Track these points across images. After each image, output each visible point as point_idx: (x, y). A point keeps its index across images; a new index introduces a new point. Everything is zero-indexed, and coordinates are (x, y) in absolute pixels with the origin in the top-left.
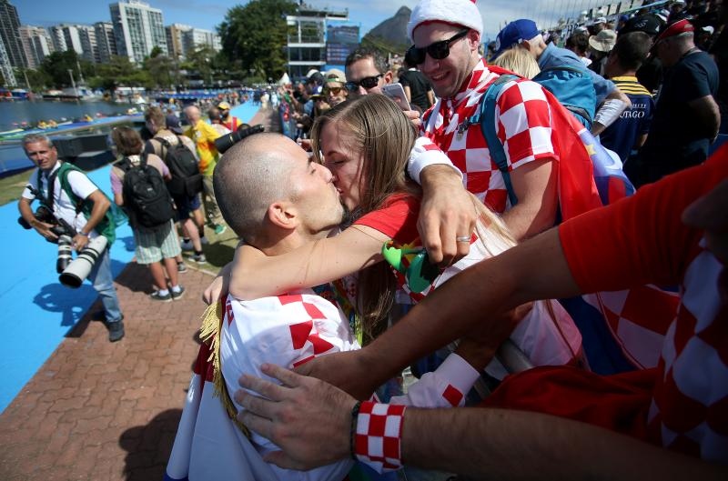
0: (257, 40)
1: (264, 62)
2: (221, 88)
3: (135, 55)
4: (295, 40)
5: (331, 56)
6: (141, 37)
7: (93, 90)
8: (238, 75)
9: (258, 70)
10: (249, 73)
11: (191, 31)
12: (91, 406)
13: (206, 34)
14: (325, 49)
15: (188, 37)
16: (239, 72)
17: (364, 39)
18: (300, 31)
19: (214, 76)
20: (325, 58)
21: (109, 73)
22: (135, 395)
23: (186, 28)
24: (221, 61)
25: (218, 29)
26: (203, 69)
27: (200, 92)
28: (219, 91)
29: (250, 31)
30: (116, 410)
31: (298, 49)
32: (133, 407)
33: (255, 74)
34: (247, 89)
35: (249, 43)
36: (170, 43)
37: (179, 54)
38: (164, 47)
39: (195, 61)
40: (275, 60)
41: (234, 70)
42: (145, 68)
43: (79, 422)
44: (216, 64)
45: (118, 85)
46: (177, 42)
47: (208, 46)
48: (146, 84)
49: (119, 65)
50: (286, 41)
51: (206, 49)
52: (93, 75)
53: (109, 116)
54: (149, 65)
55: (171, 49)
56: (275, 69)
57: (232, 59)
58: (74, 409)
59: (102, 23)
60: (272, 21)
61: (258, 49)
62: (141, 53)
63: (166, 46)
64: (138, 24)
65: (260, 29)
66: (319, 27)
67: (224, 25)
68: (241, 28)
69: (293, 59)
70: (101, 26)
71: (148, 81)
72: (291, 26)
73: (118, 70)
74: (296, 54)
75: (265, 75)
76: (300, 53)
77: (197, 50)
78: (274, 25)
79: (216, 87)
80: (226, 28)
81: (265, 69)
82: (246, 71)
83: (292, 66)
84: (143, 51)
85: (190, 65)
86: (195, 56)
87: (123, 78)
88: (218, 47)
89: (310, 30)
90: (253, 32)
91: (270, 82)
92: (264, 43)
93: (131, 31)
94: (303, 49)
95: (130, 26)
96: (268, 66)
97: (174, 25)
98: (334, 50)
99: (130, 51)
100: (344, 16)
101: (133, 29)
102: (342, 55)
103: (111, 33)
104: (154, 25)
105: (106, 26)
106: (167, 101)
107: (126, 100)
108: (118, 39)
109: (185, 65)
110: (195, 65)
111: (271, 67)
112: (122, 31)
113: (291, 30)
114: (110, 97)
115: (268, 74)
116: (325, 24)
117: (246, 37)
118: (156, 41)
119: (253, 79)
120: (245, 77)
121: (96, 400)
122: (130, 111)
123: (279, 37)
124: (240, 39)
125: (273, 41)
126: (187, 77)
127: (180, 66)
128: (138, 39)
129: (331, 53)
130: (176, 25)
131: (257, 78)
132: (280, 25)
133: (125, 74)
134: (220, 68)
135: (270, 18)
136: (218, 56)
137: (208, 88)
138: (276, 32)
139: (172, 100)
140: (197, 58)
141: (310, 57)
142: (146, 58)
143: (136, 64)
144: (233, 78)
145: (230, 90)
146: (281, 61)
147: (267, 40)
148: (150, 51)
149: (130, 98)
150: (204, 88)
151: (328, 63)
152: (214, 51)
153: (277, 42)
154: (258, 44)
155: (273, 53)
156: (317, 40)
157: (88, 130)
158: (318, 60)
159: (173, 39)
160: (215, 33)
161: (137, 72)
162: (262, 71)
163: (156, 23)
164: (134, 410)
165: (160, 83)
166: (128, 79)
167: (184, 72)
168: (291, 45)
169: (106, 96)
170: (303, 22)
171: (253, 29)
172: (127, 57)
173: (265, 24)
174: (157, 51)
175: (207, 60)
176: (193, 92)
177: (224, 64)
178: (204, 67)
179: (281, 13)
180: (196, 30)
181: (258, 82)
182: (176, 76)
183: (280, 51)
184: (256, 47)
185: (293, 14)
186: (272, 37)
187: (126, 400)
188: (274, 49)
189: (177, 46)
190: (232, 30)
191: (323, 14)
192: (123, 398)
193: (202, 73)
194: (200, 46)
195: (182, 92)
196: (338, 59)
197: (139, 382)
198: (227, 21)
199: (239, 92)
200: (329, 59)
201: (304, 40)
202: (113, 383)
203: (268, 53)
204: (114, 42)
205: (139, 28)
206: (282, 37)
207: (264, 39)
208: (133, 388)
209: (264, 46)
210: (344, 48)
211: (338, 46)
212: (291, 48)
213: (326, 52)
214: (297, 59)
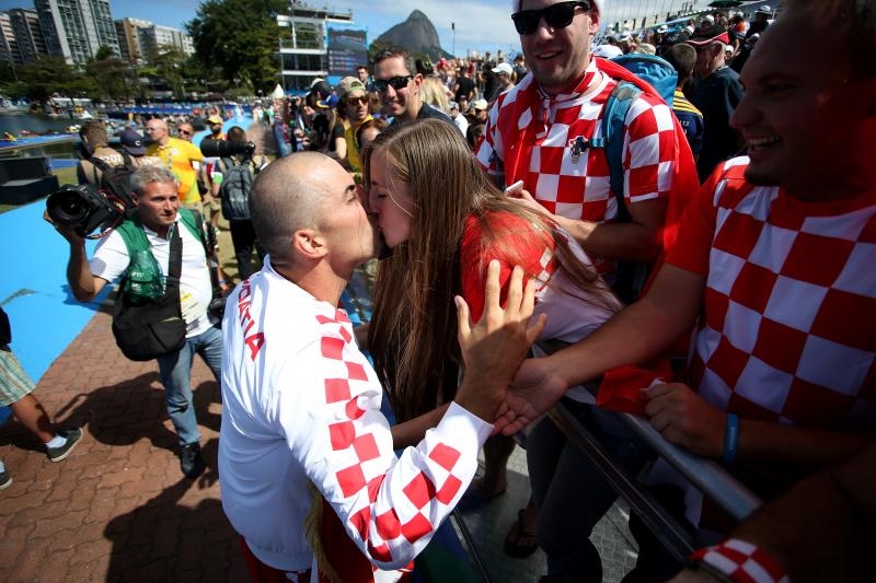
0: (240, 43)
1: (251, 71)
2: (197, 102)
3: (73, 55)
4: (290, 45)
5: (334, 65)
6: (80, 33)
7: (14, 101)
8: (219, 85)
9: (244, 81)
10: (232, 83)
11: (152, 28)
12: (55, 501)
13: (172, 32)
14: (327, 56)
15: (147, 36)
16: (220, 81)
17: (372, 46)
18: (294, 35)
19: (186, 86)
20: (327, 67)
21: (38, 78)
22: (116, 480)
23: (145, 24)
24: (194, 67)
25: (188, 27)
26: (171, 77)
27: (168, 105)
28: (194, 106)
29: (231, 32)
30: (91, 501)
31: (293, 55)
32: (116, 495)
33: (240, 85)
34: (231, 103)
35: (230, 46)
36: (123, 43)
37: (136, 57)
38: (115, 47)
39: (159, 66)
40: (265, 68)
41: (213, 80)
42: (89, 73)
43: (38, 523)
44: (188, 71)
45: (51, 95)
46: (133, 42)
47: (175, 47)
48: (92, 94)
49: (51, 67)
50: (277, 45)
51: (173, 52)
52: (13, 80)
53: (41, 135)
54: (94, 70)
55: (124, 49)
56: (266, 79)
57: (208, 65)
58: (30, 508)
59: (20, 10)
60: (259, 20)
61: (242, 54)
62: (82, 53)
63: (117, 46)
64: (76, 16)
65: (244, 30)
66: (318, 30)
67: (196, 23)
68: (219, 27)
69: (287, 68)
70: (19, 14)
71: (95, 90)
72: (283, 28)
73: (50, 74)
74: (290, 62)
75: (252, 86)
76: (296, 61)
77: (161, 53)
78: (261, 26)
79: (190, 100)
80: (200, 26)
81: (252, 79)
82: (228, 82)
83: (286, 76)
84: (85, 51)
85: (153, 71)
86: (158, 61)
87: (59, 85)
88: (190, 50)
89: (306, 34)
90: (235, 33)
91: (259, 95)
92: (250, 47)
93: (65, 24)
94: (300, 56)
95: (63, 17)
96: (257, 76)
97: (127, 19)
98: (337, 58)
99: (66, 51)
100: (347, 19)
101: (68, 21)
102: (348, 69)
103: (36, 25)
104: (98, 17)
105: (27, 15)
106: (124, 117)
107: (64, 115)
108: (47, 33)
109: (145, 71)
110: (159, 72)
111: (261, 78)
112: (53, 22)
113: (283, 33)
114: (40, 110)
115: (257, 85)
116: (324, 27)
117: (226, 39)
118: (103, 38)
119: (239, 91)
120: (228, 88)
121: (60, 492)
122: (72, 128)
123: (268, 39)
124: (219, 41)
125: (260, 45)
126: (149, 87)
127: (139, 72)
128: (77, 35)
129: (334, 61)
130: (131, 19)
131: (243, 90)
132: (268, 26)
133: (60, 80)
134: (193, 77)
135: (257, 17)
136: (189, 61)
137: (179, 101)
138: (264, 33)
139: (131, 116)
140: (161, 63)
141: (308, 65)
142: (90, 60)
143: (77, 68)
144: (211, 89)
145: (208, 104)
146: (272, 70)
147: (254, 44)
148: (95, 52)
149: (70, 112)
150: (174, 101)
151: (330, 73)
152: (184, 55)
153: (267, 47)
154: (240, 48)
155: (261, 60)
156: (315, 46)
157: (12, 152)
158: (318, 69)
159: (128, 38)
160: (185, 32)
161: (79, 78)
162: (249, 82)
163: (102, 15)
164: (117, 499)
165: (112, 93)
166: (66, 86)
167: (146, 80)
168: (283, 51)
169: (34, 107)
170: (296, 23)
171: (235, 29)
172: (63, 58)
173: (249, 23)
174: (105, 52)
175: (176, 66)
176: (160, 105)
177: (199, 71)
178: (173, 74)
179: (270, 12)
180: (158, 27)
181: (244, 95)
182: (134, 85)
183: (271, 57)
184: (239, 51)
185: (285, 12)
186: (260, 40)
187: (104, 488)
188: (263, 55)
189: (135, 47)
190: (207, 29)
191: (322, 15)
192: (99, 486)
193: (170, 82)
194: (165, 47)
195: (144, 106)
196: (343, 69)
197: (120, 463)
198: (199, 18)
199: (220, 106)
200: (331, 68)
201: (300, 45)
202: (84, 470)
203: (255, 60)
204: (41, 36)
205: (77, 21)
206: (271, 40)
207: (249, 42)
208: (112, 472)
209: (250, 51)
210: (350, 55)
211: (342, 53)
212: (285, 54)
213: (328, 60)
214: (292, 68)
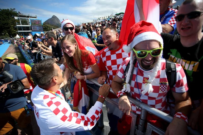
0: (2, 23)
1: (7, 31)
4: (19, 24)
9: (5, 34)
14: (31, 27)
17: (43, 24)
18: (20, 22)
20: (31, 29)
31: (21, 27)
34: (2, 40)
40: (12, 30)
50: (15, 24)
56: (13, 33)
60: (8, 18)
61: (4, 27)
65: (3, 20)
66: (27, 20)
69: (19, 30)
72: (17, 20)
74: (20, 28)
75: (8, 35)
83: (19, 32)
89: (24, 21)
91: (11, 37)
92: (6, 25)
94: (23, 27)
96: (9, 32)
100: (36, 18)
102: (37, 30)
111: (11, 32)
115: (10, 35)
116: (29, 20)
119: (4, 36)
123: (12, 23)
125: (10, 24)
129: (33, 28)
131: (6, 36)
132: (11, 19)
135: (7, 17)
138: (11, 21)
146: (15, 31)
147: (8, 24)
151: (33, 31)
153: (12, 25)
154: (3, 25)
156: (27, 24)
158: (29, 30)
162: (7, 34)
168: (17, 26)
170: (21, 19)
173: (5, 19)
179: (12, 16)
183: (14, 27)
185: (17, 16)
188: (11, 27)
191: (28, 17)
196: (36, 30)
200: (33, 30)
201: (22, 24)
203: (9, 28)
206: (13, 23)
207: (6, 23)
209: (6, 26)
210: (38, 26)
211: (35, 26)
212: (18, 26)
213: (32, 28)
214: (21, 30)
